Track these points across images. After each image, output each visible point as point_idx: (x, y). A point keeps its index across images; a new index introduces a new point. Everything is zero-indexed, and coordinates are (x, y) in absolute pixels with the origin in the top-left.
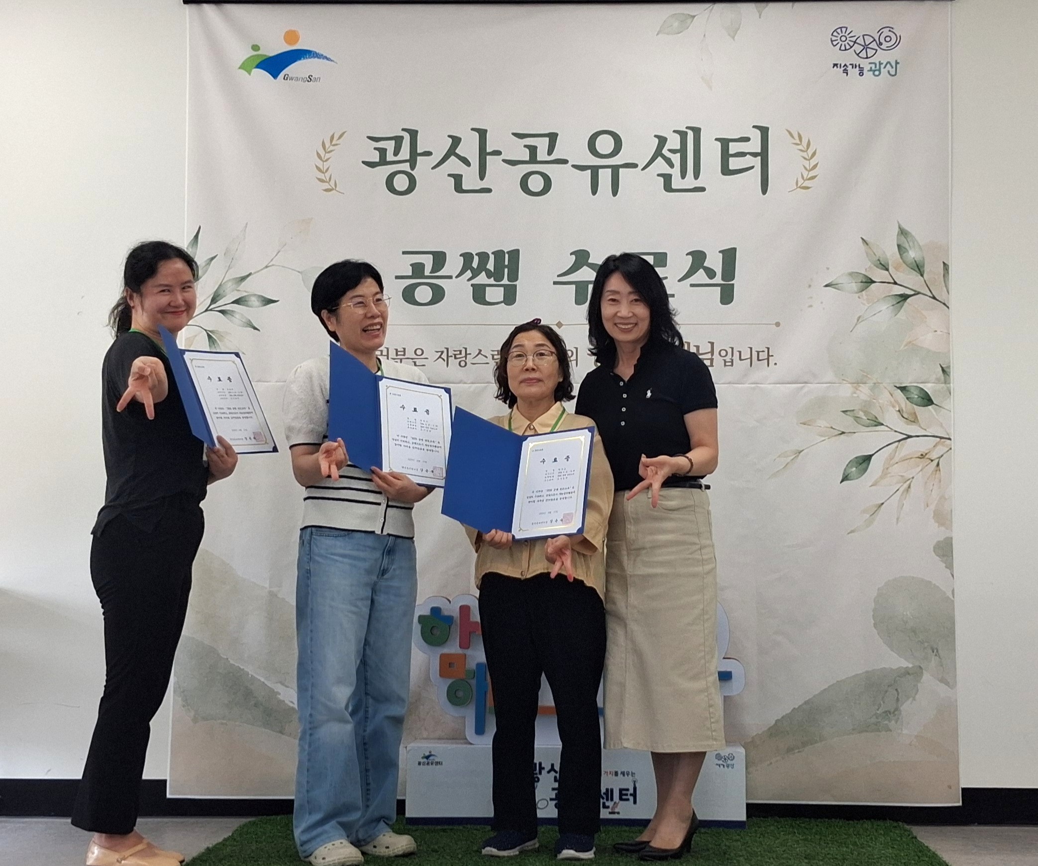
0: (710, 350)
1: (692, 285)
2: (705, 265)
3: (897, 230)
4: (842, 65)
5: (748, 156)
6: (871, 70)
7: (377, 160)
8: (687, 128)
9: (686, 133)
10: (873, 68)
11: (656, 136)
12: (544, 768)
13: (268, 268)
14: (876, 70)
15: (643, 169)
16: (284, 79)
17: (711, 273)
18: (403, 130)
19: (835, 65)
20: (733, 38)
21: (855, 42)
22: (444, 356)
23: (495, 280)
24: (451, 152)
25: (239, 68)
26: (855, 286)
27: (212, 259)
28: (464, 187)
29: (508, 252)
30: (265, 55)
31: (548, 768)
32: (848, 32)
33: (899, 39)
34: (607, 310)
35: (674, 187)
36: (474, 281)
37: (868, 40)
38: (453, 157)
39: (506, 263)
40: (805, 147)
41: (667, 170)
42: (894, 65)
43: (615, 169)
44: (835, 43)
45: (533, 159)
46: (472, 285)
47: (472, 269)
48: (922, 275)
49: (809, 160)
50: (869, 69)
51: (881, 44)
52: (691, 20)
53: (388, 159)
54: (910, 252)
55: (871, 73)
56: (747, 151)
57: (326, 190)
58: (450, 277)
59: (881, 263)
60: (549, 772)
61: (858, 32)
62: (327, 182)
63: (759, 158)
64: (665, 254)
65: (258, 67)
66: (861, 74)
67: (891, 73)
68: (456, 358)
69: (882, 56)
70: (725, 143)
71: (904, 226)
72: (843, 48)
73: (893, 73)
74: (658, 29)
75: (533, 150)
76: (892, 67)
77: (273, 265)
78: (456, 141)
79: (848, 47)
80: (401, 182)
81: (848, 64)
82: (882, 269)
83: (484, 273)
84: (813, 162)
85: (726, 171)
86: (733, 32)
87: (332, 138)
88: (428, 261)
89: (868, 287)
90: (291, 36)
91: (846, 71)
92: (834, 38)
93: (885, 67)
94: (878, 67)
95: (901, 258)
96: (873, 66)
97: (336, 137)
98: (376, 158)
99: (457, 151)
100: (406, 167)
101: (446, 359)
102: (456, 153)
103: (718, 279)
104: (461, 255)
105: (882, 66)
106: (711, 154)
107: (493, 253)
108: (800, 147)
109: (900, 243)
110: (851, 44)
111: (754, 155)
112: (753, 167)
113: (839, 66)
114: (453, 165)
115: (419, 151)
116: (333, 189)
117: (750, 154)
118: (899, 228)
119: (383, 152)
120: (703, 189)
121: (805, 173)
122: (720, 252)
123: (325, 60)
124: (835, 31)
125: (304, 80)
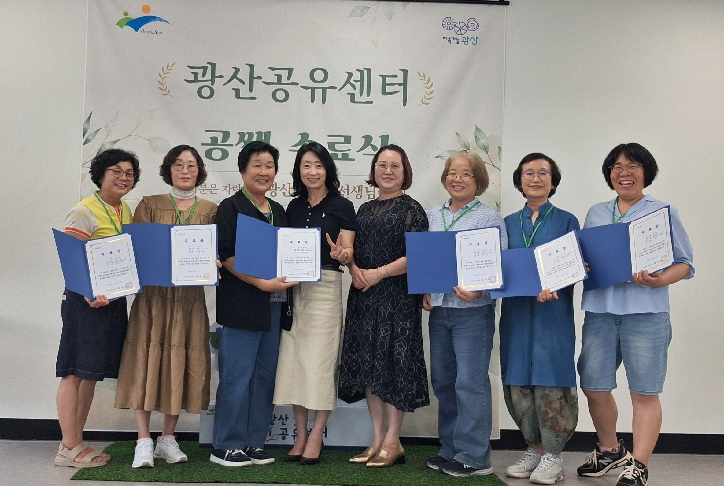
0: (373, 190)
1: (364, 154)
2: (371, 143)
3: (474, 128)
4: (448, 38)
5: (396, 85)
7: (193, 79)
8: (364, 68)
9: (363, 71)
10: (464, 40)
11: (347, 72)
12: (276, 418)
13: (130, 137)
14: (466, 41)
15: (339, 90)
16: (142, 32)
17: (374, 148)
18: (208, 63)
19: (444, 38)
20: (390, 20)
21: (455, 26)
22: (228, 189)
24: (234, 76)
25: (117, 25)
27: (98, 130)
28: (241, 96)
29: (264, 133)
30: (131, 18)
31: (279, 417)
32: (451, 20)
33: (478, 25)
34: (304, 171)
35: (356, 100)
37: (462, 25)
38: (235, 79)
40: (427, 81)
41: (352, 91)
42: (475, 40)
43: (324, 89)
44: (444, 26)
45: (279, 82)
48: (487, 153)
49: (429, 89)
50: (462, 40)
51: (469, 27)
52: (367, 9)
53: (199, 79)
54: (481, 140)
55: (463, 43)
56: (395, 82)
57: (164, 95)
58: (232, 145)
59: (466, 146)
60: (279, 419)
61: (457, 20)
62: (164, 90)
63: (402, 86)
64: (350, 137)
65: (126, 24)
66: (458, 43)
67: (474, 43)
68: (234, 190)
69: (469, 34)
70: (384, 77)
71: (478, 126)
72: (448, 28)
73: (475, 43)
74: (349, 14)
75: (279, 77)
76: (474, 40)
77: (133, 135)
78: (237, 70)
79: (451, 28)
80: (206, 92)
81: (451, 38)
84: (431, 90)
85: (384, 93)
86: (390, 16)
87: (168, 66)
88: (220, 136)
90: (146, 8)
91: (450, 41)
92: (444, 23)
93: (470, 40)
94: (467, 40)
95: (476, 143)
96: (464, 39)
97: (170, 65)
98: (192, 78)
99: (237, 76)
100: (209, 84)
101: (228, 190)
102: (237, 77)
104: (238, 133)
106: (376, 83)
107: (256, 133)
108: (424, 81)
109: (476, 135)
110: (453, 26)
111: (400, 84)
112: (399, 91)
113: (446, 38)
114: (235, 83)
115: (216, 75)
116: (168, 94)
117: (398, 84)
118: (476, 127)
119: (196, 74)
120: (372, 102)
121: (427, 96)
122: (380, 137)
123: (165, 22)
124: (445, 19)
125: (152, 33)
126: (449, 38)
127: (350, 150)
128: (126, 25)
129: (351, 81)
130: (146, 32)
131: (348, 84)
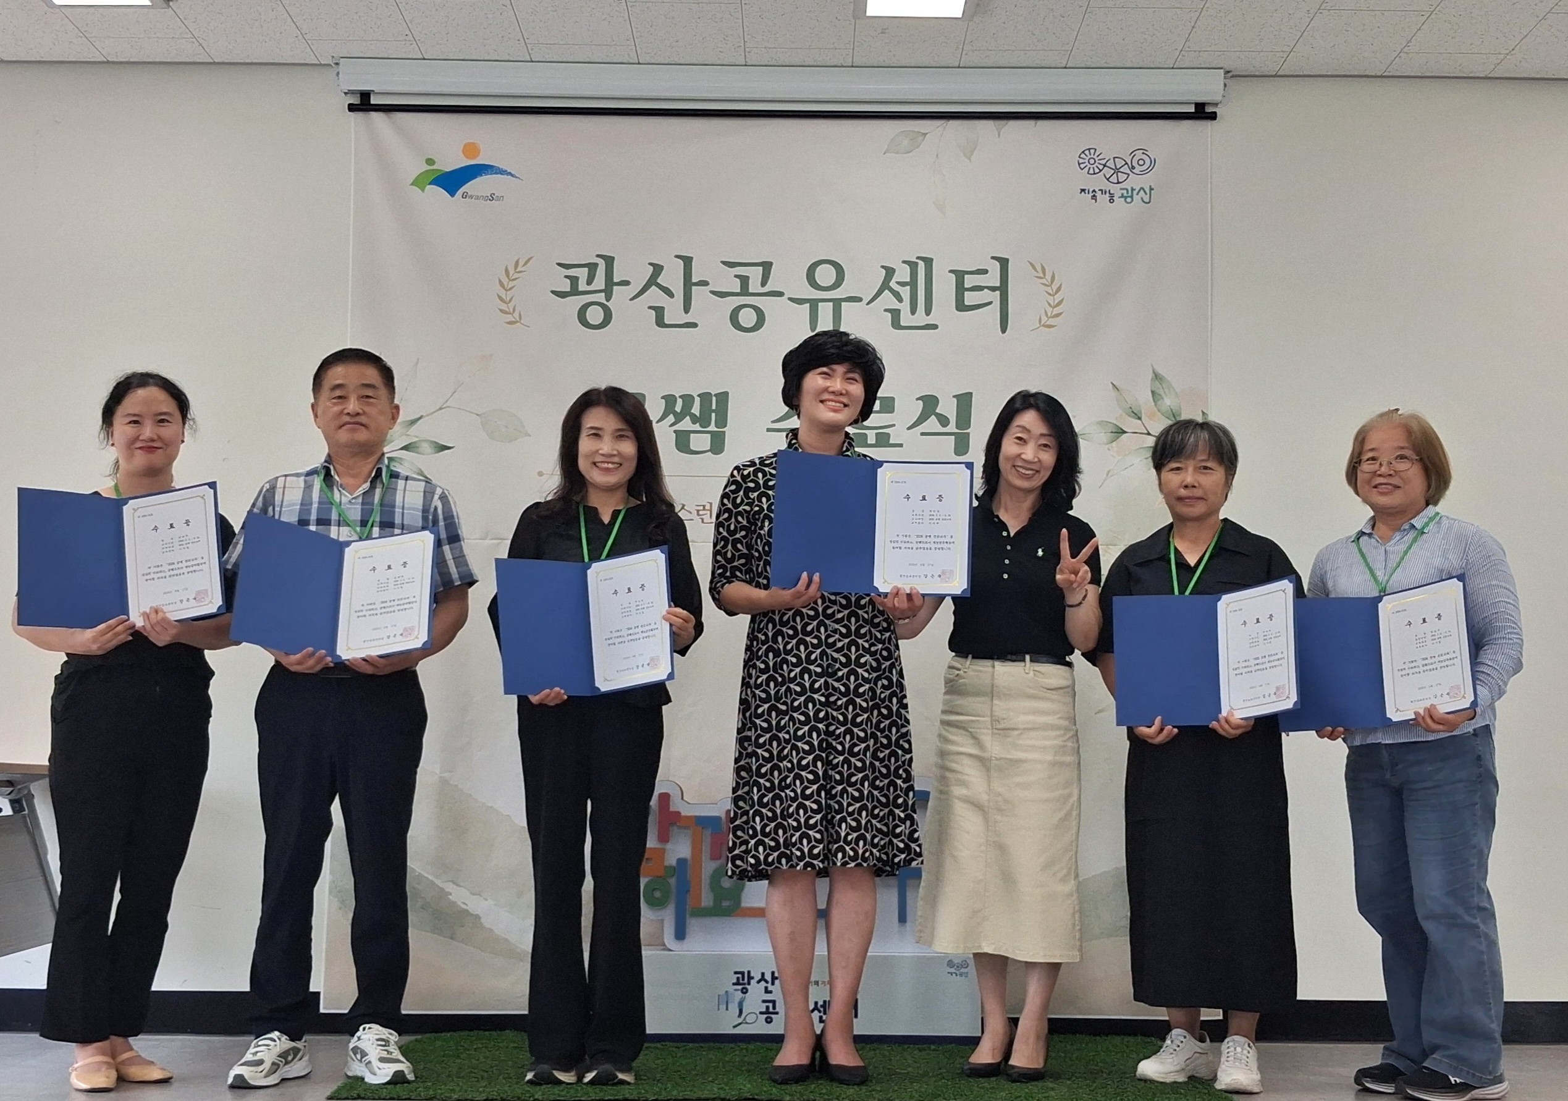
1: (923, 434)
2: (937, 411)
3: (1151, 375)
5: (986, 290)
6: (1122, 196)
7: (568, 289)
8: (918, 258)
9: (917, 264)
10: (1125, 195)
11: (883, 267)
12: (753, 978)
13: (443, 410)
14: (1128, 197)
15: (868, 303)
16: (462, 197)
17: (943, 420)
18: (598, 256)
19: (1083, 190)
20: (970, 159)
23: (701, 426)
24: (652, 281)
25: (412, 184)
26: (1104, 436)
28: (667, 321)
29: (715, 395)
30: (441, 170)
31: (758, 977)
32: (1097, 154)
33: (1153, 163)
35: (902, 324)
36: (677, 427)
37: (1120, 163)
38: (654, 287)
39: (714, 407)
40: (1049, 281)
41: (894, 304)
42: (1148, 192)
43: (837, 303)
44: (1082, 166)
45: (744, 291)
46: (675, 431)
47: (675, 414)
49: (1054, 296)
50: (1120, 195)
51: (1133, 167)
52: (920, 138)
53: (581, 289)
54: (1165, 399)
55: (1123, 199)
56: (984, 285)
57: (510, 323)
59: (1133, 412)
60: (759, 982)
61: (1108, 155)
62: (510, 314)
63: (998, 293)
64: (893, 399)
65: (432, 183)
66: (1112, 201)
67: (1145, 200)
69: (1134, 182)
70: (960, 275)
71: (1159, 370)
72: (1091, 171)
73: (1147, 200)
74: (885, 148)
75: (744, 280)
76: (1146, 194)
77: (448, 407)
78: (658, 269)
79: (1097, 170)
80: (595, 315)
81: (1097, 190)
82: (1133, 417)
83: (688, 417)
84: (1058, 297)
85: (961, 306)
87: (516, 265)
89: (1118, 438)
90: (470, 149)
91: (1094, 197)
92: (1081, 161)
93: (1137, 194)
94: (1130, 194)
95: (1156, 405)
96: (1125, 192)
97: (521, 263)
98: (566, 286)
99: (659, 281)
100: (601, 298)
102: (658, 283)
103: (952, 428)
104: (662, 397)
105: (1135, 193)
106: (944, 288)
107: (699, 396)
108: (1044, 281)
109: (1154, 388)
110: (1101, 167)
111: (993, 289)
112: (990, 303)
113: (1087, 191)
114: (654, 296)
115: (616, 280)
116: (518, 322)
117: (987, 288)
118: (1154, 372)
119: (574, 280)
120: (935, 327)
121: (1049, 310)
122: (954, 397)
123: (509, 177)
124: (1083, 152)
125: (486, 198)
126: (1094, 191)
127: (894, 425)
128: (430, 184)
129: (893, 284)
130: (471, 197)
131: (887, 291)
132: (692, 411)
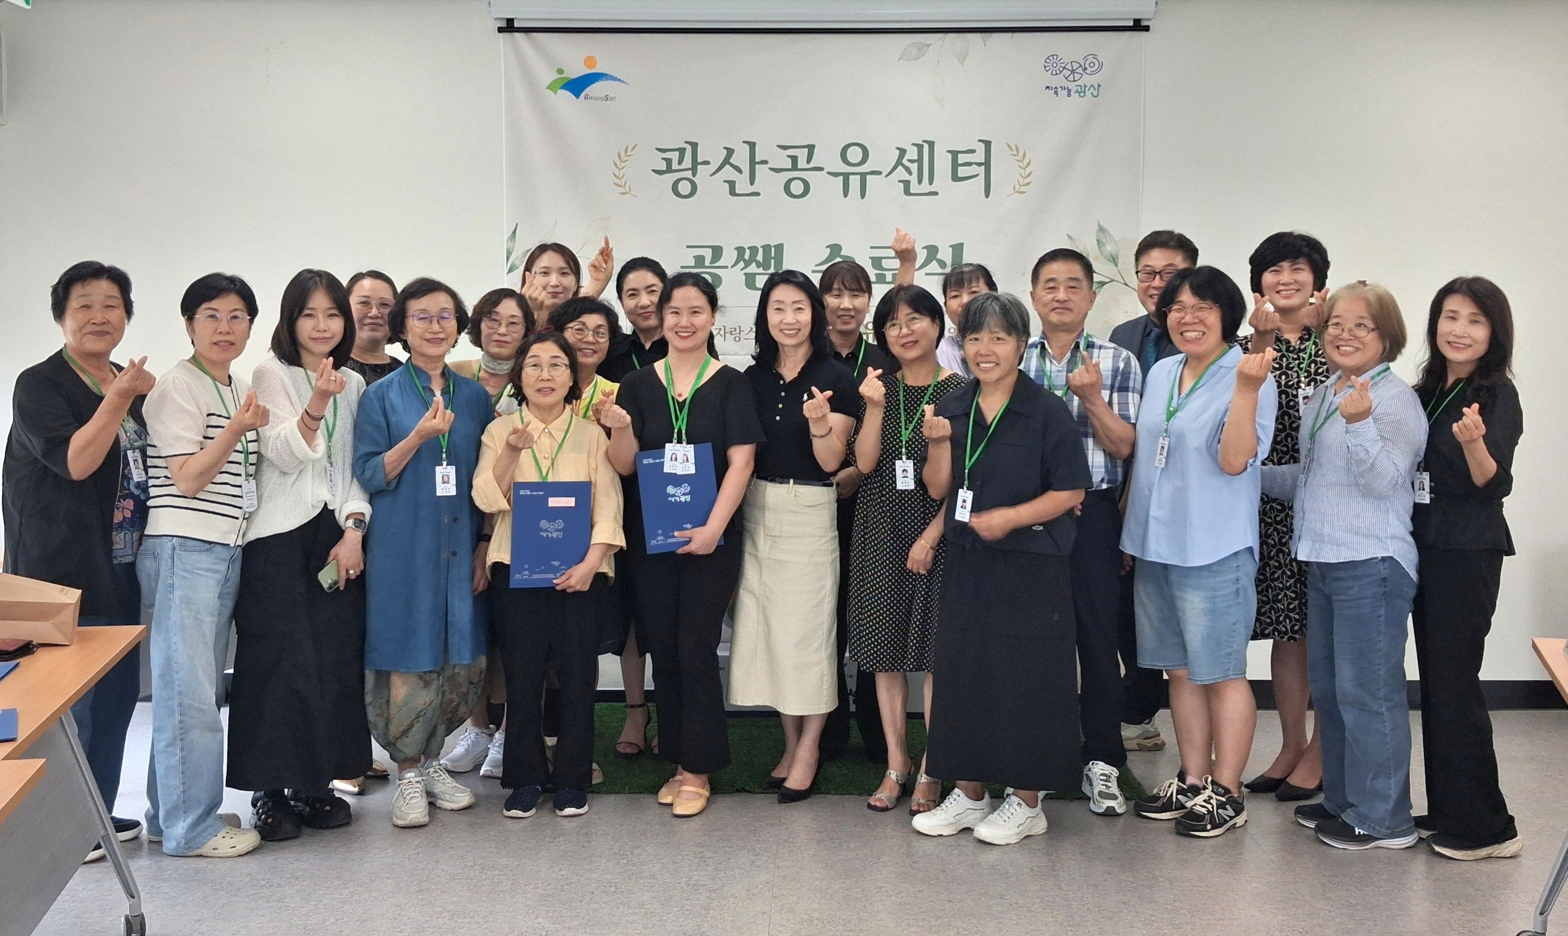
1: (927, 274)
2: (937, 257)
3: (1096, 227)
4: (1053, 88)
5: (974, 165)
6: (1077, 92)
7: (665, 169)
8: (924, 141)
9: (922, 146)
10: (1079, 90)
11: (897, 148)
14: (1082, 92)
15: (887, 176)
16: (585, 98)
18: (686, 142)
19: (1047, 87)
20: (962, 64)
21: (1064, 68)
22: (722, 332)
23: (763, 269)
24: (726, 161)
25: (547, 89)
28: (737, 192)
29: (774, 246)
30: (568, 78)
32: (1058, 59)
33: (1101, 65)
35: (912, 191)
36: (746, 271)
37: (1076, 66)
38: (727, 166)
39: (773, 255)
40: (1022, 157)
41: (906, 176)
42: (1097, 87)
43: (863, 176)
44: (1047, 69)
46: (745, 274)
47: (744, 260)
48: (1116, 266)
49: (1025, 169)
50: (1075, 91)
51: (1086, 69)
52: (926, 48)
53: (674, 168)
54: (1107, 246)
55: (1077, 94)
56: (972, 161)
57: (622, 193)
58: (726, 267)
62: (622, 186)
63: (983, 167)
66: (1069, 95)
67: (1094, 94)
68: (731, 334)
69: (1086, 80)
70: (955, 154)
71: (1102, 223)
72: (1054, 73)
73: (1096, 94)
74: (899, 56)
75: (794, 159)
76: (1095, 90)
78: (730, 152)
79: (1058, 72)
80: (684, 188)
81: (1058, 87)
83: (754, 263)
84: (1028, 171)
85: (955, 178)
86: (962, 58)
87: (626, 149)
88: (708, 254)
90: (590, 61)
91: (1056, 93)
92: (1046, 65)
93: (1089, 90)
94: (1083, 90)
95: (1100, 251)
96: (1079, 88)
97: (630, 149)
98: (663, 167)
99: (731, 161)
100: (689, 174)
101: (723, 335)
102: (730, 163)
104: (736, 249)
105: (1087, 89)
106: (943, 163)
107: (762, 247)
108: (1017, 158)
109: (1099, 238)
111: (979, 164)
112: (977, 175)
113: (1050, 88)
114: (728, 172)
115: (699, 161)
116: (628, 193)
117: (976, 164)
118: (1099, 225)
119: (669, 161)
120: (936, 193)
121: (1021, 180)
122: (950, 246)
123: (620, 82)
124: (1048, 58)
125: (601, 99)
126: (1056, 88)
128: (561, 88)
130: (591, 98)
131: (900, 167)
132: (757, 258)
